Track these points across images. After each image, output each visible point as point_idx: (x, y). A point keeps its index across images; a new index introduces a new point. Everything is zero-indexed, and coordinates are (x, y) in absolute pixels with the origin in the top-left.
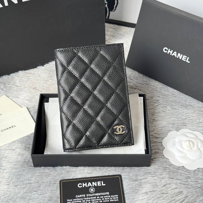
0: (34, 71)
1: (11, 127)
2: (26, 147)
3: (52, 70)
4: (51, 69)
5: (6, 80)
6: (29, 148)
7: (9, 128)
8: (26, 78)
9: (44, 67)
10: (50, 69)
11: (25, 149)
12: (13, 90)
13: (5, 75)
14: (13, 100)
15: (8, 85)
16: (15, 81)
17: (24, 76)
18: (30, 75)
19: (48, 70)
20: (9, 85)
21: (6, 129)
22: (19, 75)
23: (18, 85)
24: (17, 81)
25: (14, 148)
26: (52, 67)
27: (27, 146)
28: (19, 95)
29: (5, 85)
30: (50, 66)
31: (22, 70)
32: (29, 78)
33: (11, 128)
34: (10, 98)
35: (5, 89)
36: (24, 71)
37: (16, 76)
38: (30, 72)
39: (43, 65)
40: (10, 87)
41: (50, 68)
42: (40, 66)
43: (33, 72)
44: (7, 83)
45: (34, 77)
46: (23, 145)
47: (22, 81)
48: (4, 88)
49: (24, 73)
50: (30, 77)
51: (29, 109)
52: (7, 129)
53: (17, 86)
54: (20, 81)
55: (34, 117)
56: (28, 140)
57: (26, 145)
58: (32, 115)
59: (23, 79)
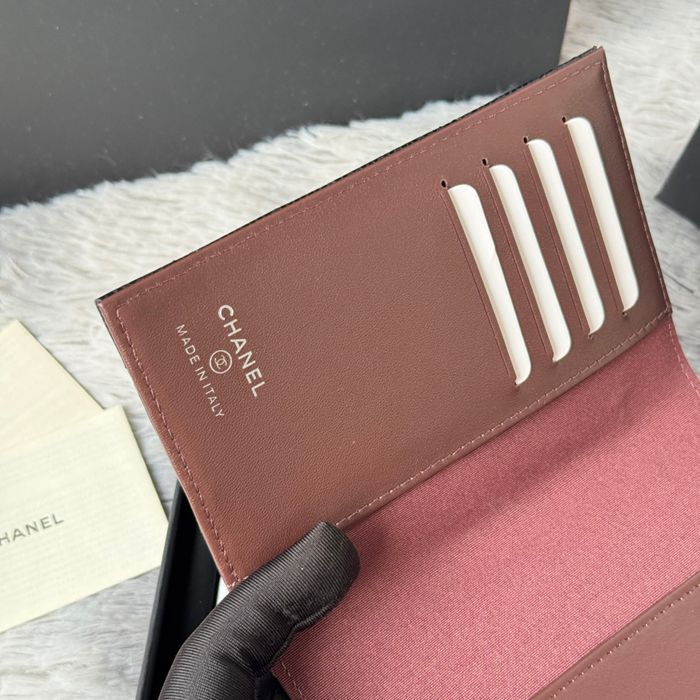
0: (179, 193)
1: (39, 526)
2: (106, 661)
3: (268, 190)
4: (265, 185)
5: (28, 232)
6: (121, 670)
7: (24, 531)
8: (137, 231)
9: (232, 167)
10: (257, 184)
11: (101, 680)
12: (60, 293)
13: (24, 203)
14: (57, 354)
15: (39, 267)
16: (74, 241)
17: (121, 215)
18: (158, 216)
19: (248, 193)
20: (42, 260)
21: (10, 536)
22: (98, 210)
23: (90, 264)
24: (86, 245)
25: (42, 661)
26: (272, 171)
27: (115, 659)
28: (91, 329)
29: (22, 261)
30: (260, 166)
31: (114, 178)
32: (149, 232)
33: (35, 529)
34: (47, 340)
35: (19, 287)
36: (124, 185)
37: (81, 213)
38: (155, 196)
39: (224, 154)
40: (48, 274)
41: (260, 178)
42: (210, 160)
43: (171, 196)
44: (31, 250)
45: (175, 226)
46: (90, 648)
47: (111, 245)
48: (14, 278)
49: (121, 197)
50: (155, 226)
51: (135, 421)
52: (17, 534)
53: (84, 273)
54: (101, 242)
55: (158, 474)
56: (118, 621)
57: (109, 649)
58: (151, 461)
59: (117, 233)
